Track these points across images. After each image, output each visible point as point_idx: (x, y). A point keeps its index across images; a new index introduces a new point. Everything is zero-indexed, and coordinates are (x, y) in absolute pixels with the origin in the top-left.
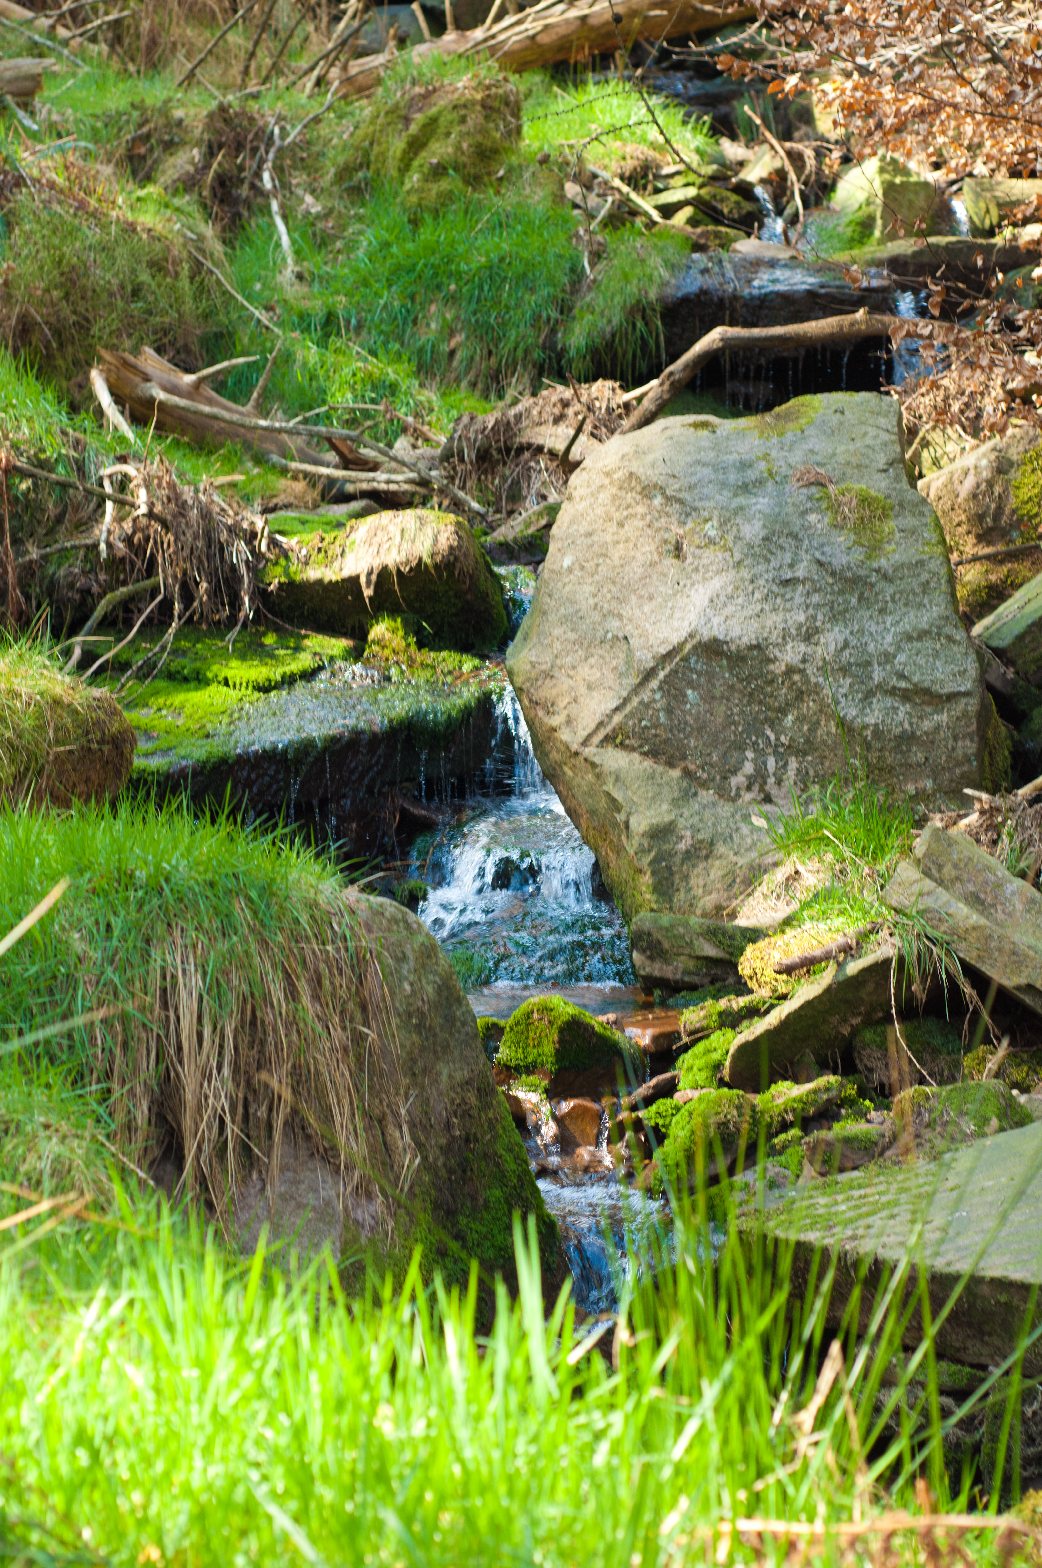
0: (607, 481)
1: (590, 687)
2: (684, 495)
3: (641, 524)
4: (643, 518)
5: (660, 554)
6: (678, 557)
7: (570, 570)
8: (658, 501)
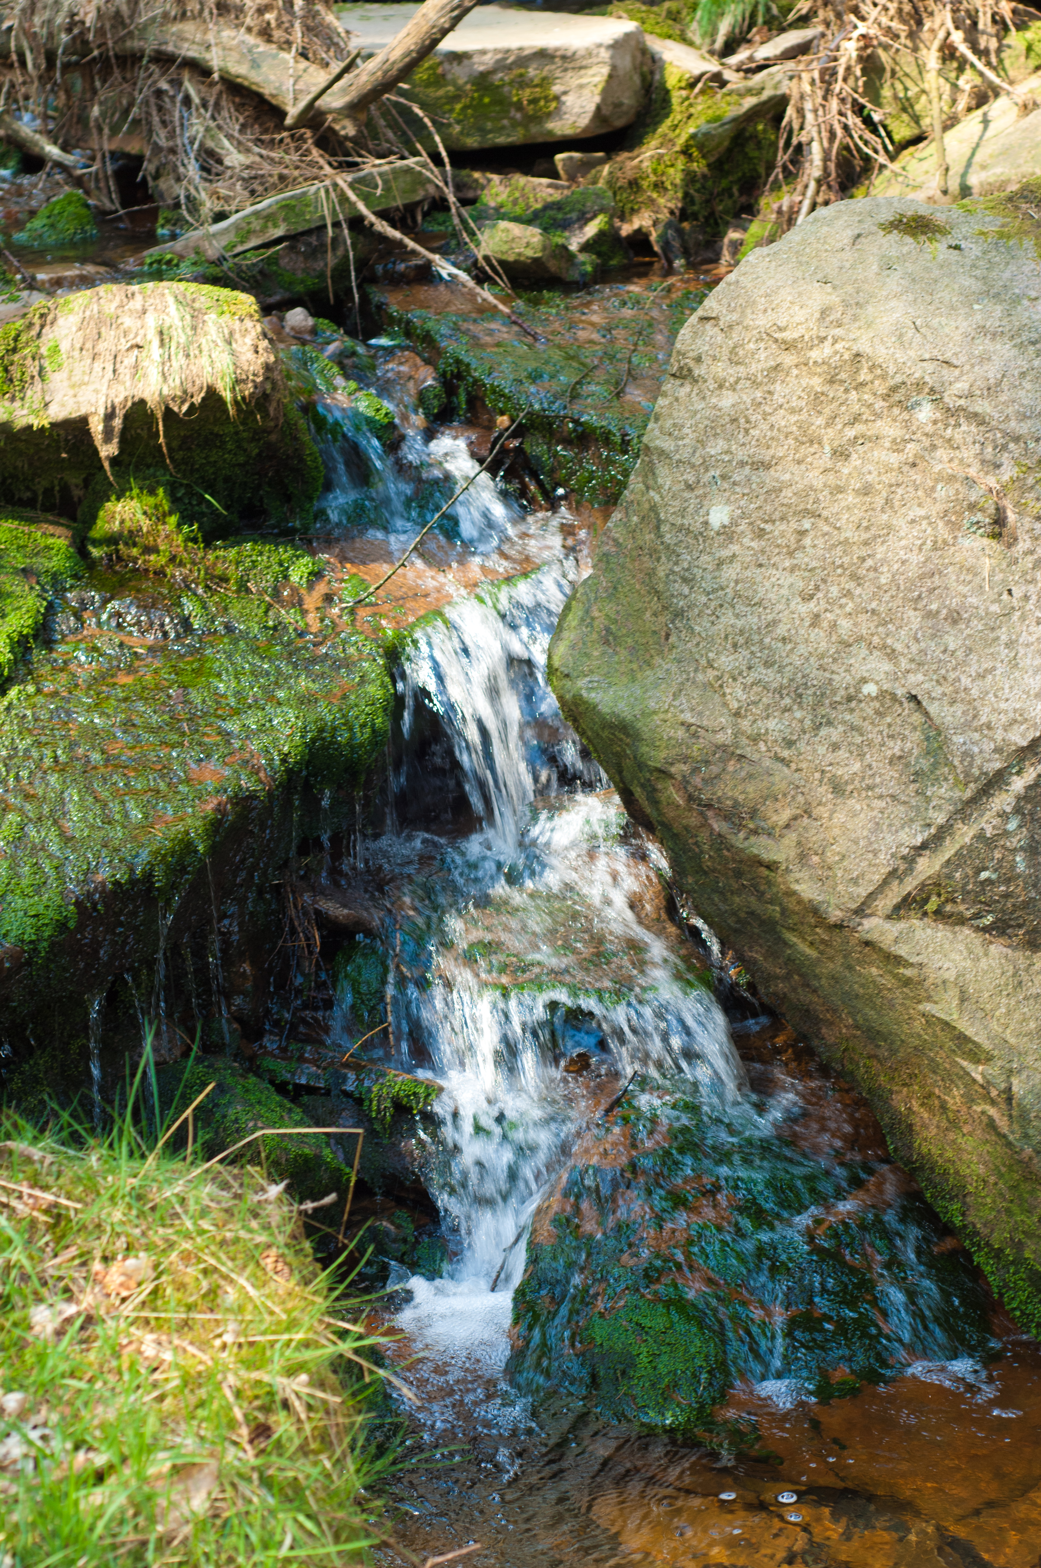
0: (789, 359)
1: (838, 788)
2: (982, 406)
3: (894, 459)
4: (897, 446)
5: (954, 526)
6: (996, 536)
7: (728, 533)
8: (925, 413)
